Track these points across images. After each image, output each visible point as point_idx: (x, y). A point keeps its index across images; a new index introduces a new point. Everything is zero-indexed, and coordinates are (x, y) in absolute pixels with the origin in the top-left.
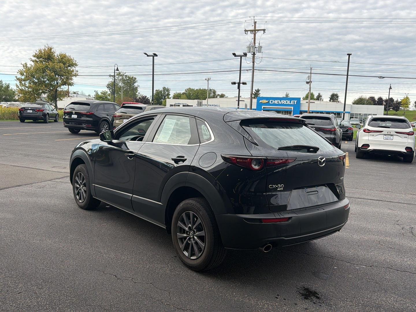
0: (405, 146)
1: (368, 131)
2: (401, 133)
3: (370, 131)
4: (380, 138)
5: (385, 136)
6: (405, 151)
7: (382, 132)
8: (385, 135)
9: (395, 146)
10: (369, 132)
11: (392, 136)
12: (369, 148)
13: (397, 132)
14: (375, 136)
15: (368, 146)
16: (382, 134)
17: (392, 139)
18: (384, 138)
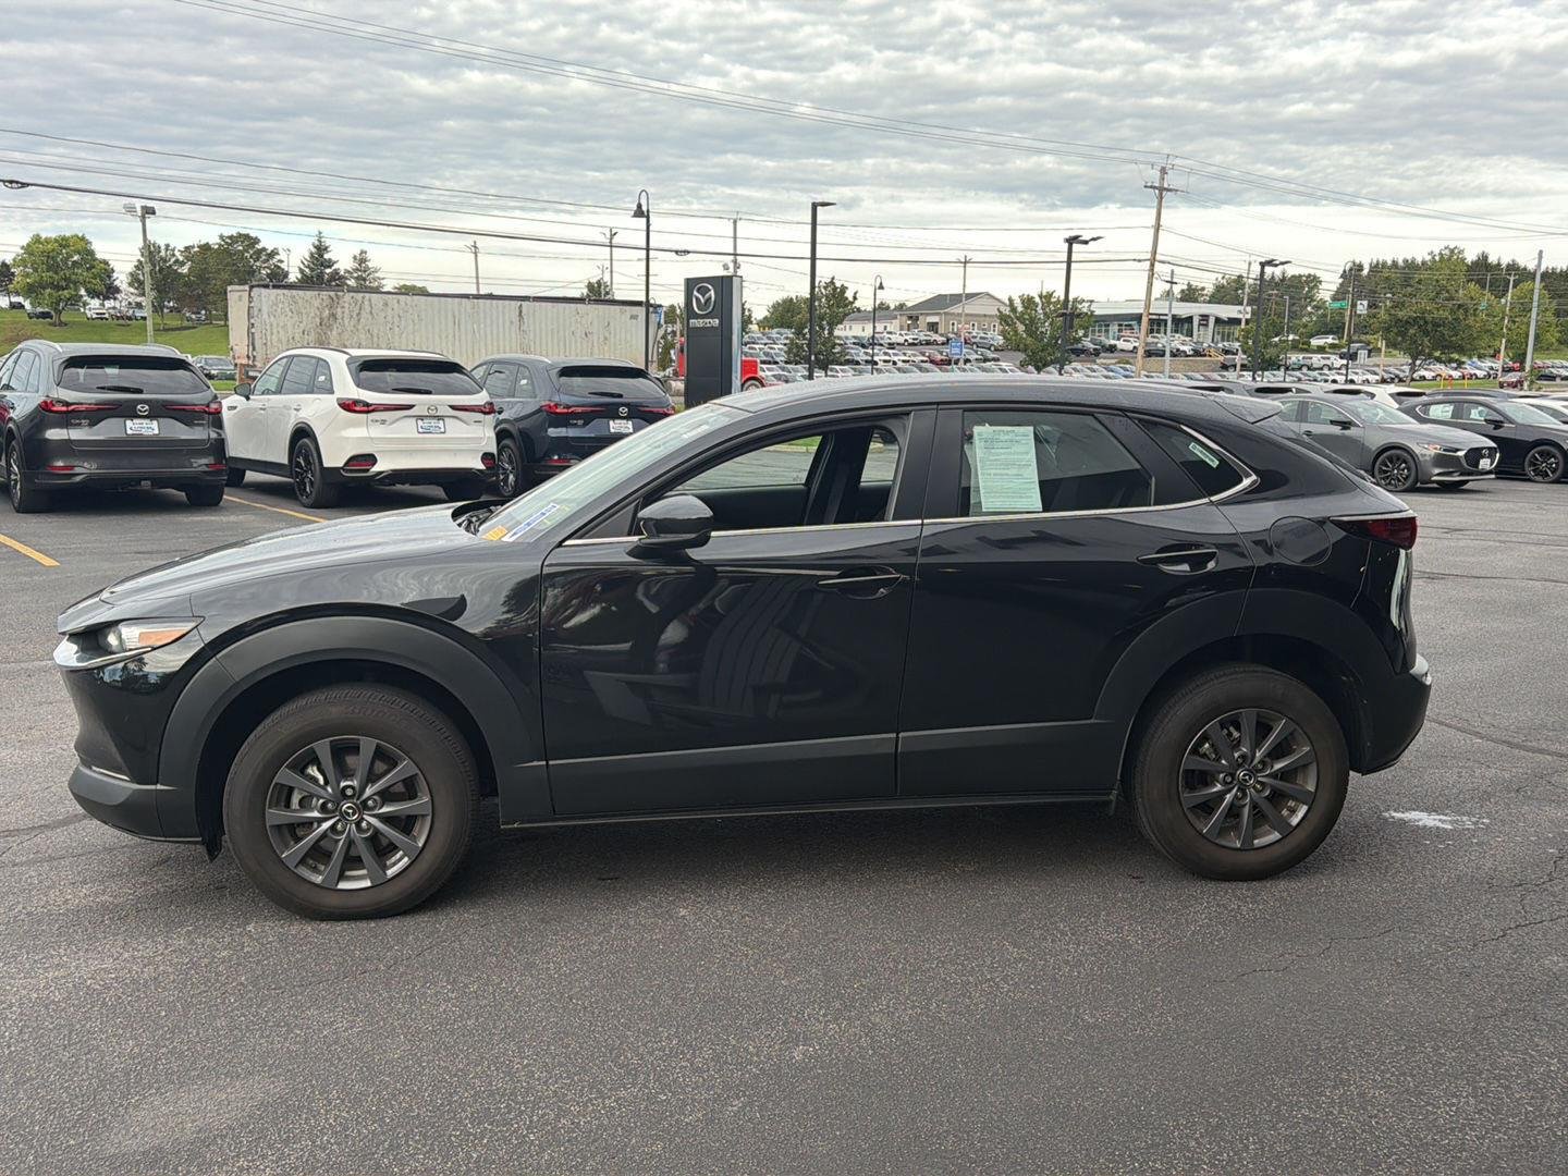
0: (478, 451)
1: (366, 408)
2: (466, 410)
3: (371, 408)
4: (406, 428)
5: (420, 422)
6: (482, 467)
7: (410, 407)
8: (421, 418)
9: (456, 452)
10: (368, 412)
11: (441, 422)
12: (376, 469)
13: (454, 408)
14: (391, 424)
15: (371, 459)
16: (410, 416)
17: (442, 430)
18: (420, 430)
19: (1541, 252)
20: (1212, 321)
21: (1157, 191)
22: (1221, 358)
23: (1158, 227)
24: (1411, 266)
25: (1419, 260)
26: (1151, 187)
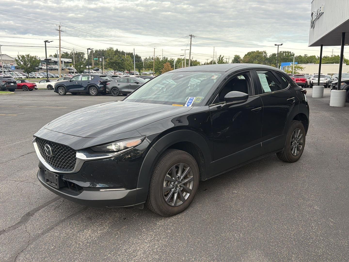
19: (134, 49)
20: (63, 62)
21: (59, 31)
22: (69, 71)
23: (60, 40)
24: (103, 51)
25: (105, 50)
26: (58, 30)
